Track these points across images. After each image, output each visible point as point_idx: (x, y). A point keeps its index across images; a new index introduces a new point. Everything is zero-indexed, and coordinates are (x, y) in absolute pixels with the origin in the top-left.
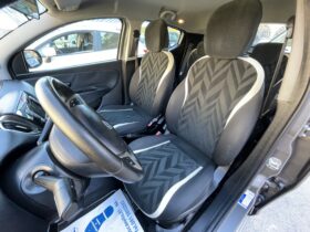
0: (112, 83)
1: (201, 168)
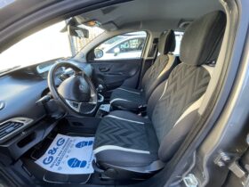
0: (133, 73)
1: (148, 152)
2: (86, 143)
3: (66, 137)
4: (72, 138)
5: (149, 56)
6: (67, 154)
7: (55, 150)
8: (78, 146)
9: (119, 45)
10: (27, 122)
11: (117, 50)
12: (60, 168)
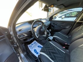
2: (41, 47)
3: (36, 42)
4: (38, 43)
5: (80, 21)
6: (35, 47)
7: (33, 44)
8: (38, 46)
9: (65, 15)
10: (26, 35)
11: (63, 17)
12: (32, 50)
